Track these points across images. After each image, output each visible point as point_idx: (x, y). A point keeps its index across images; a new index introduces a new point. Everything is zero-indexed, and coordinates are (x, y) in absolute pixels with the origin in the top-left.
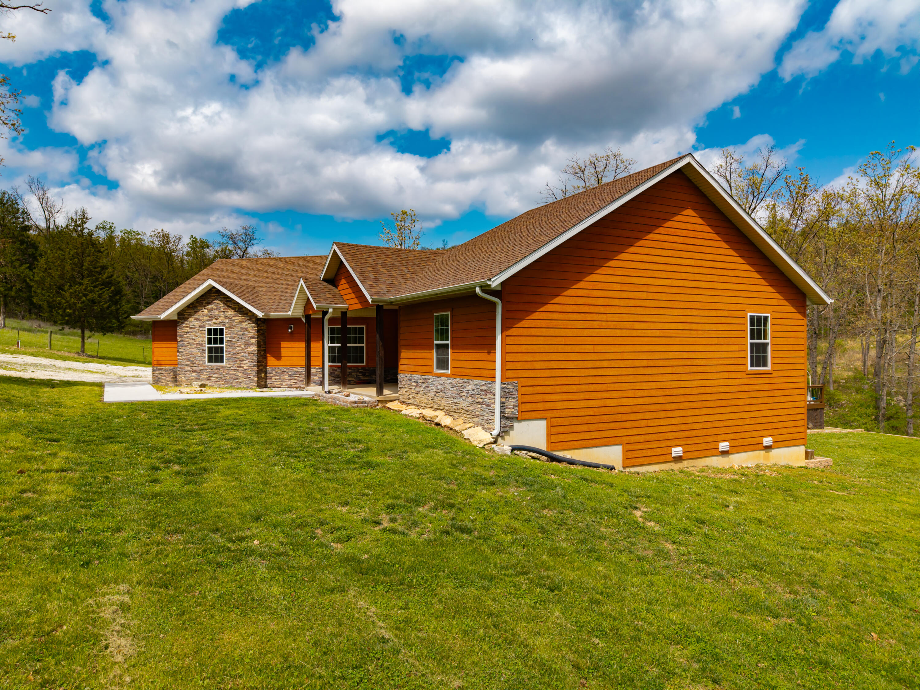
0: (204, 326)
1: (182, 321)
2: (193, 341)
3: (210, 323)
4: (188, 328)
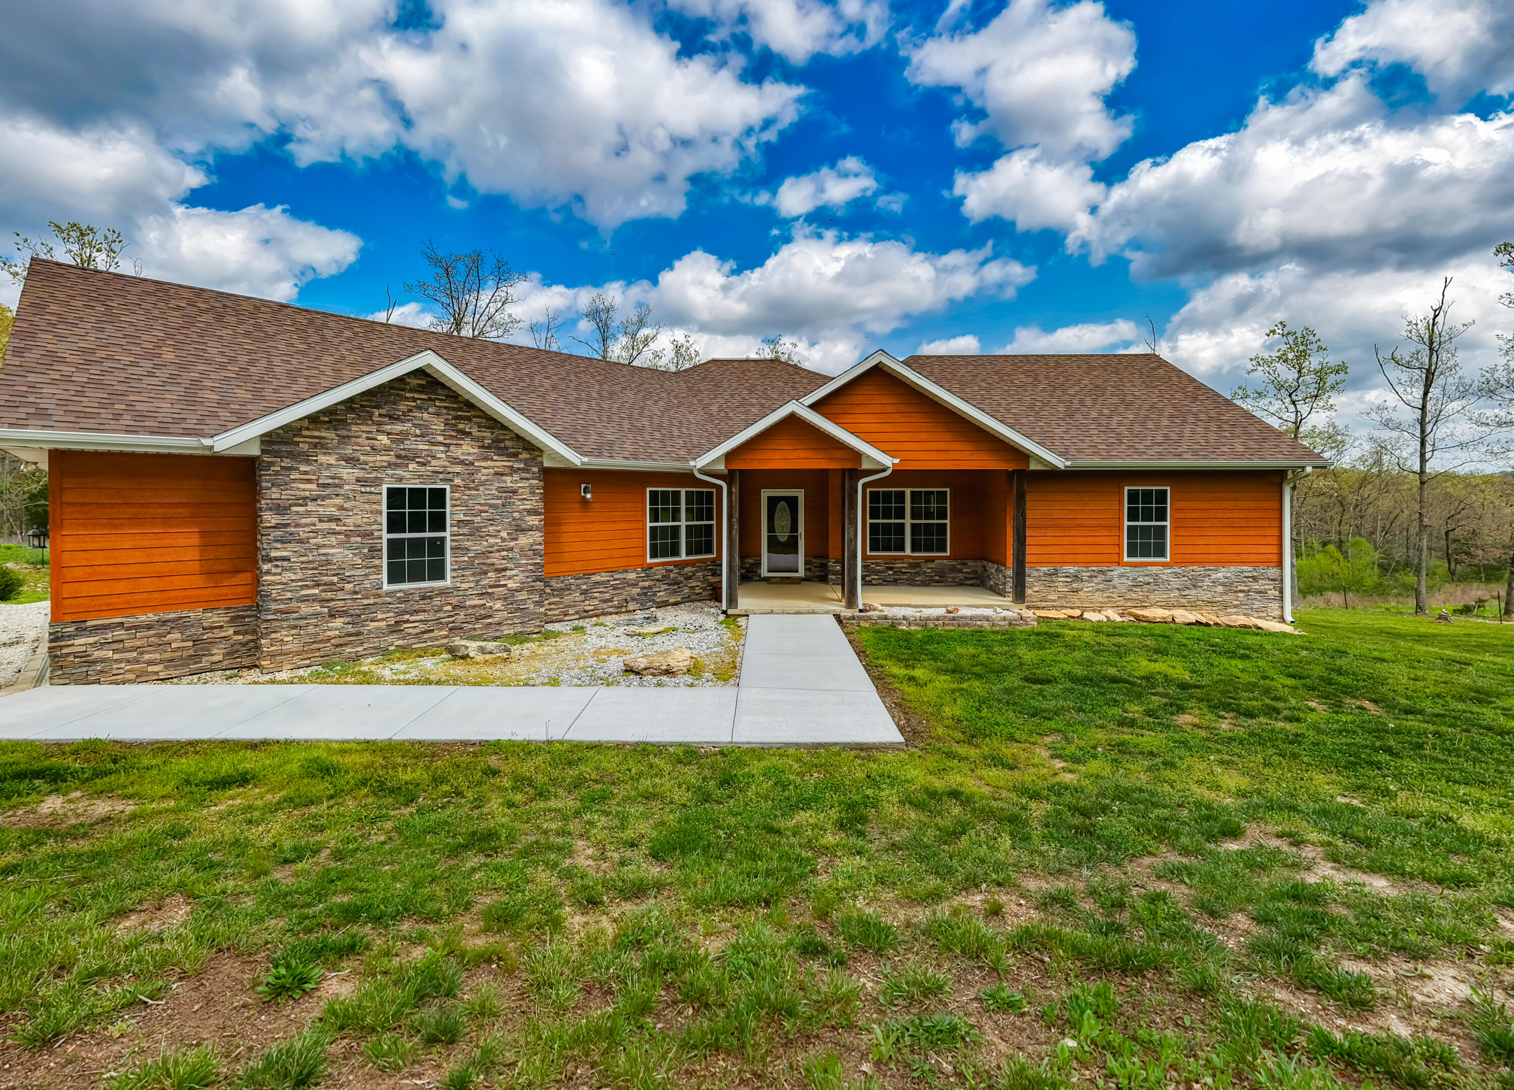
0: (378, 482)
1: (287, 463)
2: (333, 525)
3: (399, 472)
4: (313, 486)
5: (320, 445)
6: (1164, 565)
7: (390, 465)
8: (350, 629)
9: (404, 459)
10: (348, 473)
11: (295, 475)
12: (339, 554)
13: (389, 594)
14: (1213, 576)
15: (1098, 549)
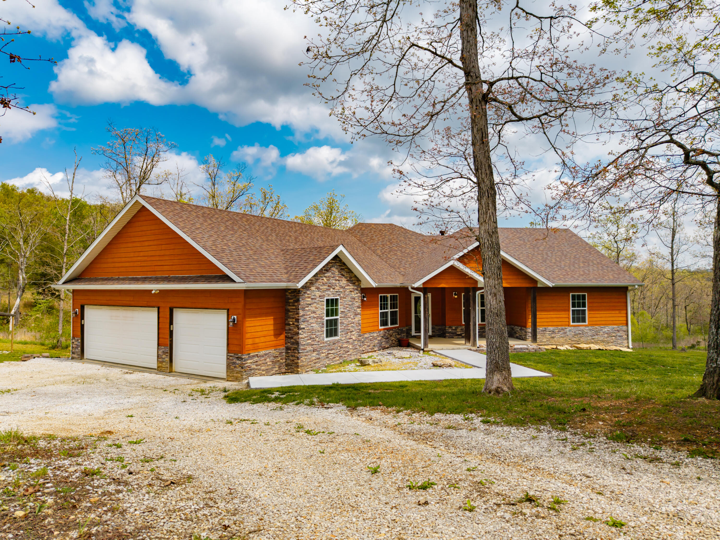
0: (324, 297)
1: (305, 291)
2: (314, 315)
3: (329, 292)
4: (310, 299)
6: (585, 326)
7: (327, 290)
9: (330, 287)
10: (318, 293)
11: (306, 295)
12: (315, 326)
13: (326, 342)
14: (604, 330)
15: (561, 320)
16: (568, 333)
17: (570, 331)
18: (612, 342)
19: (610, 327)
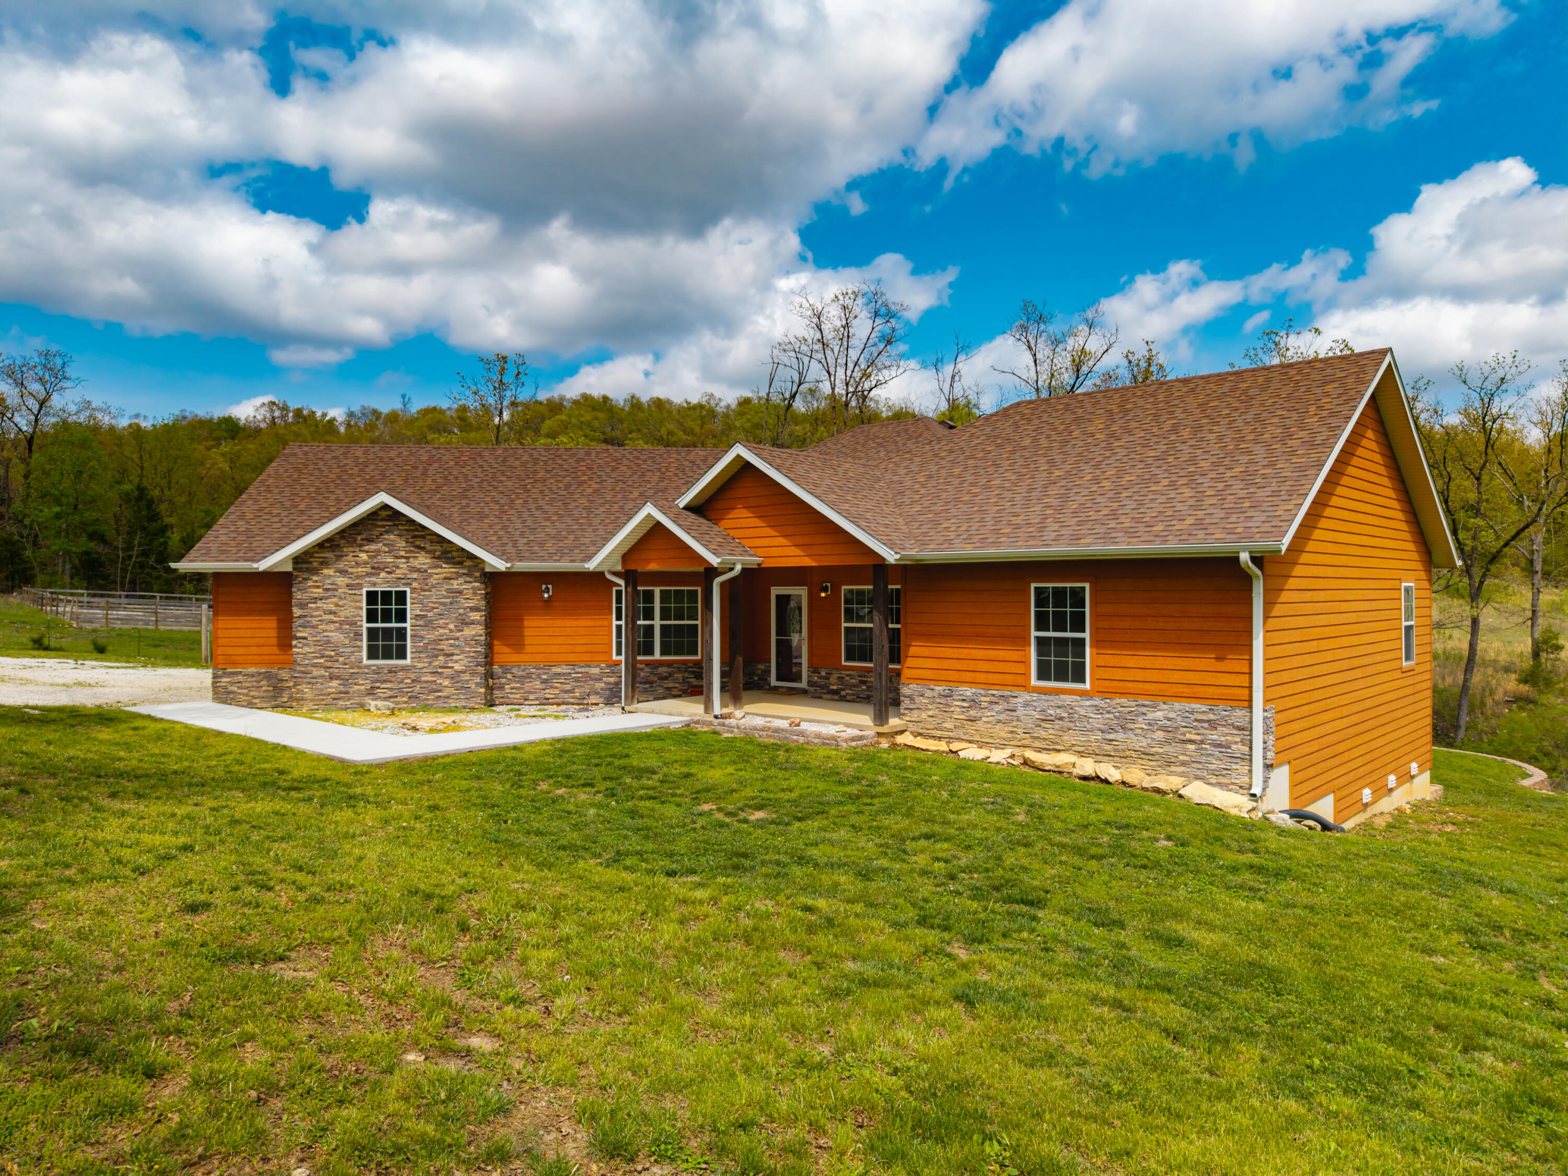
0: (360, 586)
2: (332, 617)
3: (374, 579)
4: (320, 590)
5: (325, 563)
6: (1083, 693)
7: (368, 574)
8: (342, 688)
9: (377, 569)
10: (341, 581)
11: (310, 583)
12: (336, 636)
13: (368, 667)
14: (1150, 716)
15: (1000, 667)
16: (1021, 712)
17: (1026, 705)
18: (1183, 764)
19: (1177, 706)
